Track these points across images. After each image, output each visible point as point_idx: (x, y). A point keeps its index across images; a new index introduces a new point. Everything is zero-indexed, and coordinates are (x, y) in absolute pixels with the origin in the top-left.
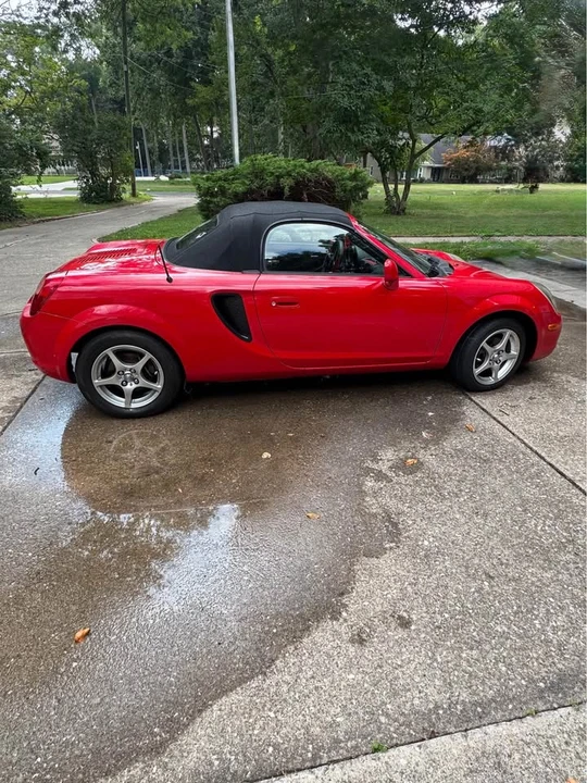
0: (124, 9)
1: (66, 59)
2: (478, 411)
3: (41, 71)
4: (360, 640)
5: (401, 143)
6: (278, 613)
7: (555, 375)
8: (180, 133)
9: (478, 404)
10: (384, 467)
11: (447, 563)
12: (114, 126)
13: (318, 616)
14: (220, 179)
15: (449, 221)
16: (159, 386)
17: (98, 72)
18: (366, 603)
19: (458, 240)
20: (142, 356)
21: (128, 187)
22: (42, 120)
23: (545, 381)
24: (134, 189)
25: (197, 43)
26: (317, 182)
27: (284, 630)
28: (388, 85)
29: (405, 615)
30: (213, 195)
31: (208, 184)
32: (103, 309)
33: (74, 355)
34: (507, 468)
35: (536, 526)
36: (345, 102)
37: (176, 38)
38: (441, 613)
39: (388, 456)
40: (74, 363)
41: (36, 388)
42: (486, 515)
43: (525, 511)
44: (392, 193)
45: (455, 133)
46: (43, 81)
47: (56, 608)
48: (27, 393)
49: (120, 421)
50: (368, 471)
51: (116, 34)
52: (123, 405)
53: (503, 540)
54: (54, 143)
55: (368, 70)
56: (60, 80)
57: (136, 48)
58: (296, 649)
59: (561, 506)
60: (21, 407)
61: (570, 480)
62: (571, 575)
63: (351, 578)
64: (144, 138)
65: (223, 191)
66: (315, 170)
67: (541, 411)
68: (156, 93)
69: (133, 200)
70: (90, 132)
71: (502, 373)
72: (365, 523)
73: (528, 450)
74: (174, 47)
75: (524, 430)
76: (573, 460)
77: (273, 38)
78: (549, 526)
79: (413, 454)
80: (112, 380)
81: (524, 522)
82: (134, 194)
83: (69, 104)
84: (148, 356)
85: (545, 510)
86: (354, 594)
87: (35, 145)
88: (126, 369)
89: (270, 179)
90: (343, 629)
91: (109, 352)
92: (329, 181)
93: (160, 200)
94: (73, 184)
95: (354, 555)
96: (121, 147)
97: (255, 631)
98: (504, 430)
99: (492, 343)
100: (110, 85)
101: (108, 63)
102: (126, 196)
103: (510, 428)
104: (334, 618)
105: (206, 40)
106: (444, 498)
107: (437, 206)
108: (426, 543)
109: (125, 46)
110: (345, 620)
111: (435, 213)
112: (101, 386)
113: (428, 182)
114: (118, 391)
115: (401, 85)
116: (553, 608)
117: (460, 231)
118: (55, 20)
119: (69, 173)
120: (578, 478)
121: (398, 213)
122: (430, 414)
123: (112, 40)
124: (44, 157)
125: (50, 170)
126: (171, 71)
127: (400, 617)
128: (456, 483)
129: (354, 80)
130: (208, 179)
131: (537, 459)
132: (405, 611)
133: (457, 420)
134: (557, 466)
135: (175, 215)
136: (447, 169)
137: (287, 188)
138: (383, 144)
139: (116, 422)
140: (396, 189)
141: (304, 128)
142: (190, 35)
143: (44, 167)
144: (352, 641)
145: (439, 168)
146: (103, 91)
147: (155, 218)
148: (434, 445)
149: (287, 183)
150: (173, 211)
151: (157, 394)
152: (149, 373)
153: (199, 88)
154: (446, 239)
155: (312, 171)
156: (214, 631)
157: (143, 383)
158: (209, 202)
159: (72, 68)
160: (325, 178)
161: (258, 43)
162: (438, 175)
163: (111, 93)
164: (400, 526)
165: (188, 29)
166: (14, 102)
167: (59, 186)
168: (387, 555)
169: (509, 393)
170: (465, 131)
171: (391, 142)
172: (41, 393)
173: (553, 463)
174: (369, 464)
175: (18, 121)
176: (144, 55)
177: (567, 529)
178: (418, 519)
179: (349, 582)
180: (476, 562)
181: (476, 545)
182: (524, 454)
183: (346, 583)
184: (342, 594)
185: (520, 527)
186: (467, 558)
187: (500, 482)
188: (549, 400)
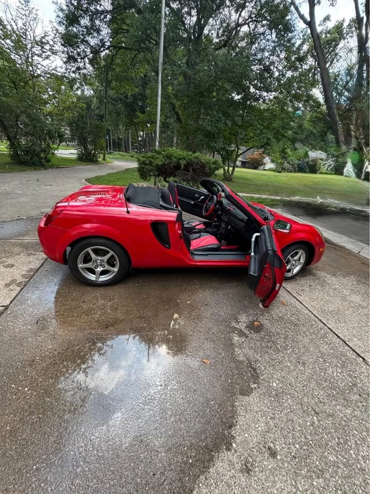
0: (107, 74)
1: (77, 94)
2: (286, 292)
3: (64, 98)
4: (247, 470)
5: (232, 149)
6: (192, 445)
8: (128, 133)
10: (242, 326)
11: (289, 401)
12: (97, 127)
13: (217, 448)
14: (150, 157)
15: (252, 187)
16: (116, 270)
17: (91, 101)
18: (246, 435)
19: (258, 196)
20: (108, 252)
21: (102, 156)
22: (62, 120)
23: (314, 276)
24: (104, 157)
25: (140, 94)
26: (198, 164)
27: (197, 461)
28: (229, 123)
29: (272, 445)
30: (145, 164)
31: (143, 159)
32: (88, 226)
33: (68, 249)
34: (308, 330)
35: (333, 373)
36: (209, 128)
37: (131, 90)
38: (294, 445)
39: (244, 319)
40: (68, 253)
41: (44, 263)
42: (304, 364)
43: (324, 361)
44: (226, 171)
45: (257, 147)
46: (65, 102)
47: (39, 440)
48: (38, 266)
49: (91, 288)
50: (234, 329)
51: (102, 85)
52: (94, 279)
53: (318, 384)
54: (67, 132)
55: (221, 115)
56: (73, 102)
57: (111, 92)
58: (206, 479)
59: (343, 359)
60: (34, 275)
61: (343, 340)
62: (362, 412)
63: (234, 414)
64: (111, 134)
65: (151, 163)
66: (197, 158)
67: (316, 294)
68: (119, 114)
69: (103, 162)
70: (85, 128)
71: (295, 271)
72: (237, 368)
73: (316, 319)
74: (129, 94)
75: (311, 305)
76: (341, 327)
77: (176, 96)
78: (340, 373)
79: (257, 319)
80: (89, 265)
81: (326, 370)
82: (104, 159)
83: (76, 114)
84: (111, 253)
85: (335, 361)
86: (238, 427)
87: (58, 131)
88: (98, 260)
89: (175, 160)
90: (235, 460)
91: (89, 250)
92: (203, 164)
93: (116, 163)
94: (75, 152)
95: (233, 394)
96: (100, 137)
97: (178, 462)
98: (301, 305)
99: (292, 257)
100: (97, 108)
101: (97, 98)
102: (100, 160)
103: (304, 304)
104: (229, 449)
105: (144, 93)
106: (279, 351)
107: (245, 179)
108: (275, 384)
109: (106, 91)
110: (235, 451)
111: (245, 182)
112: (82, 268)
113: (240, 167)
114: (92, 271)
115: (234, 123)
116: (359, 440)
117: (258, 192)
118: (73, 75)
119: (73, 146)
120: (346, 339)
121: (229, 181)
123: (100, 88)
124: (61, 138)
125: (64, 143)
126: (126, 105)
127: (270, 448)
128: (283, 340)
130: (144, 157)
131: (322, 325)
132: (272, 442)
133: (276, 298)
134: (334, 330)
135: (123, 171)
136: (248, 162)
137: (182, 165)
138: (224, 148)
139: (89, 289)
140: (228, 169)
141: (188, 138)
142: (137, 90)
143: (61, 142)
144: (241, 471)
145: (244, 162)
146: (93, 110)
147: (114, 171)
148: (267, 313)
149: (183, 163)
150: (124, 168)
151: (114, 274)
152: (111, 262)
153: (140, 114)
154: (253, 195)
155: (195, 158)
156: (150, 462)
157: (107, 267)
158: (143, 168)
159: (79, 98)
160: (201, 162)
161: (169, 97)
162: (244, 165)
163: (97, 111)
164: (258, 371)
165: (136, 87)
166: (49, 110)
167: (68, 152)
168: (253, 394)
169: (298, 282)
170: (262, 147)
171: (227, 148)
172: (47, 267)
173: (331, 328)
174: (234, 324)
175: (50, 119)
176: (115, 96)
177: (350, 376)
178: (267, 366)
179: (233, 416)
180: (306, 400)
181: (303, 387)
182: (315, 321)
183: (233, 417)
184: (230, 427)
185: (325, 373)
186: (300, 397)
187: (306, 340)
188: (319, 287)
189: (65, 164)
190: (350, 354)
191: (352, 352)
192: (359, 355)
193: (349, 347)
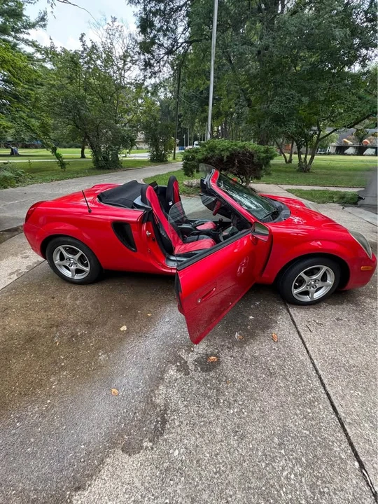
2: (289, 322)
5: (312, 132)
7: (368, 300)
9: (291, 316)
10: (190, 358)
11: (179, 487)
15: (335, 178)
16: (88, 269)
19: (336, 189)
20: (78, 252)
21: (172, 155)
23: (357, 305)
24: (174, 156)
26: (243, 154)
28: (305, 100)
30: (188, 160)
34: (287, 387)
35: (283, 469)
39: (200, 349)
42: (242, 437)
43: (280, 444)
45: (345, 127)
49: (69, 284)
50: (178, 359)
52: (70, 276)
59: (319, 452)
60: (35, 267)
61: (340, 420)
63: (93, 472)
66: (244, 147)
67: (342, 333)
69: (174, 161)
71: (317, 295)
72: (144, 412)
73: (314, 373)
75: (319, 350)
76: (352, 396)
78: (296, 475)
79: (218, 352)
80: (63, 263)
81: (273, 459)
82: (174, 158)
84: (81, 252)
85: (301, 449)
86: (86, 493)
88: (70, 258)
91: (61, 248)
92: (251, 154)
94: (148, 154)
95: (114, 445)
96: (170, 137)
98: (301, 345)
99: (310, 273)
102: (170, 159)
103: (307, 346)
106: (218, 405)
107: (333, 168)
108: (176, 453)
112: (59, 265)
113: (334, 154)
115: (314, 100)
120: (348, 420)
121: (305, 172)
122: (251, 317)
126: (201, 101)
128: (236, 391)
129: (284, 98)
131: (318, 384)
133: (268, 328)
134: (333, 398)
137: (225, 157)
140: (306, 157)
148: (238, 347)
149: (226, 154)
151: (87, 274)
155: (241, 148)
158: (186, 164)
164: (167, 426)
168: (138, 455)
171: (306, 132)
173: (331, 393)
174: (182, 353)
177: (313, 487)
178: (185, 423)
179: (92, 476)
180: (205, 496)
181: (215, 473)
182: (308, 375)
183: (90, 476)
184: (78, 489)
185: (267, 465)
186: (200, 487)
187: (273, 401)
188: (353, 324)
189: (137, 165)
190: (340, 449)
191: (345, 445)
192: (356, 455)
193: (347, 435)
